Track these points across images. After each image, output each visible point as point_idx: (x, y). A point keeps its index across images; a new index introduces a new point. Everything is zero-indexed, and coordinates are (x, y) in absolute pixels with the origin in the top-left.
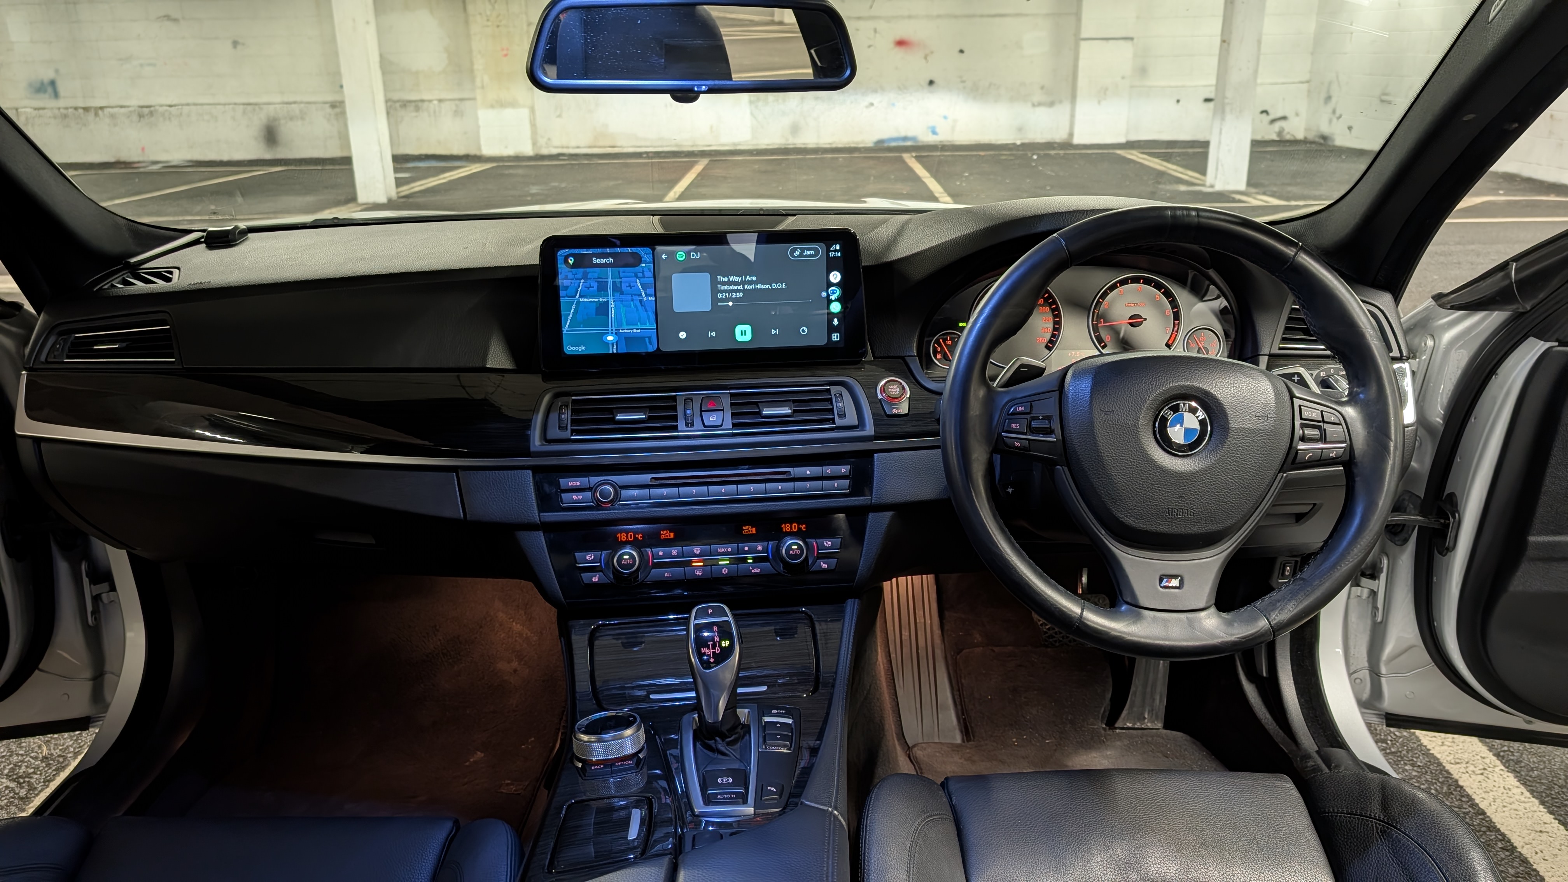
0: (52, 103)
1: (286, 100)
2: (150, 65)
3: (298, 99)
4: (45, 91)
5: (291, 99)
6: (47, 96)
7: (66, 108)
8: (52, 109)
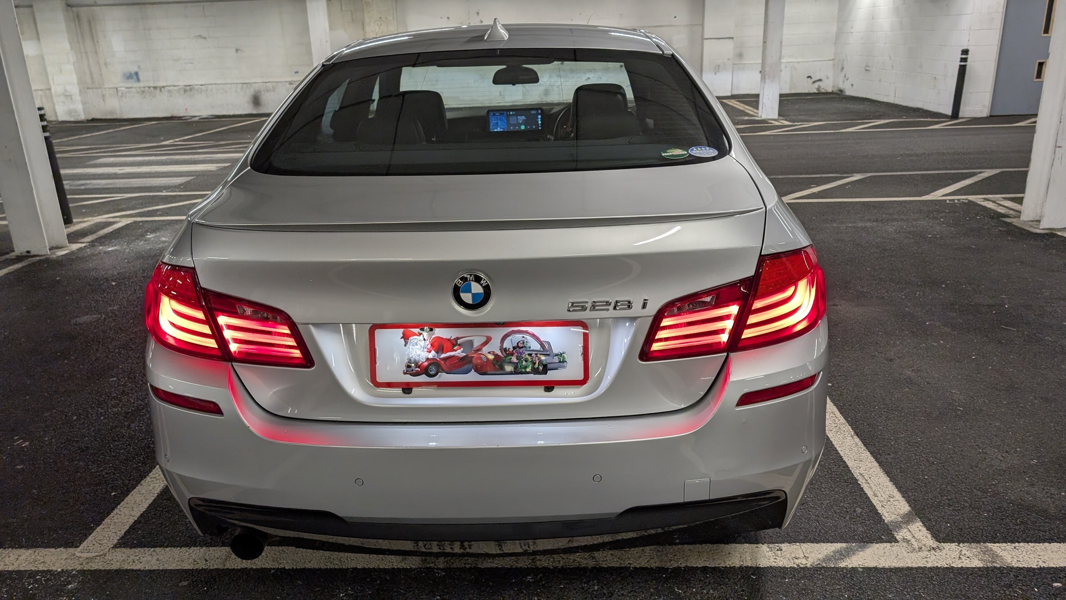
0: (136, 85)
1: (265, 81)
2: (190, 63)
3: (271, 80)
4: (132, 78)
5: (267, 81)
6: (133, 80)
7: (144, 87)
8: (136, 88)
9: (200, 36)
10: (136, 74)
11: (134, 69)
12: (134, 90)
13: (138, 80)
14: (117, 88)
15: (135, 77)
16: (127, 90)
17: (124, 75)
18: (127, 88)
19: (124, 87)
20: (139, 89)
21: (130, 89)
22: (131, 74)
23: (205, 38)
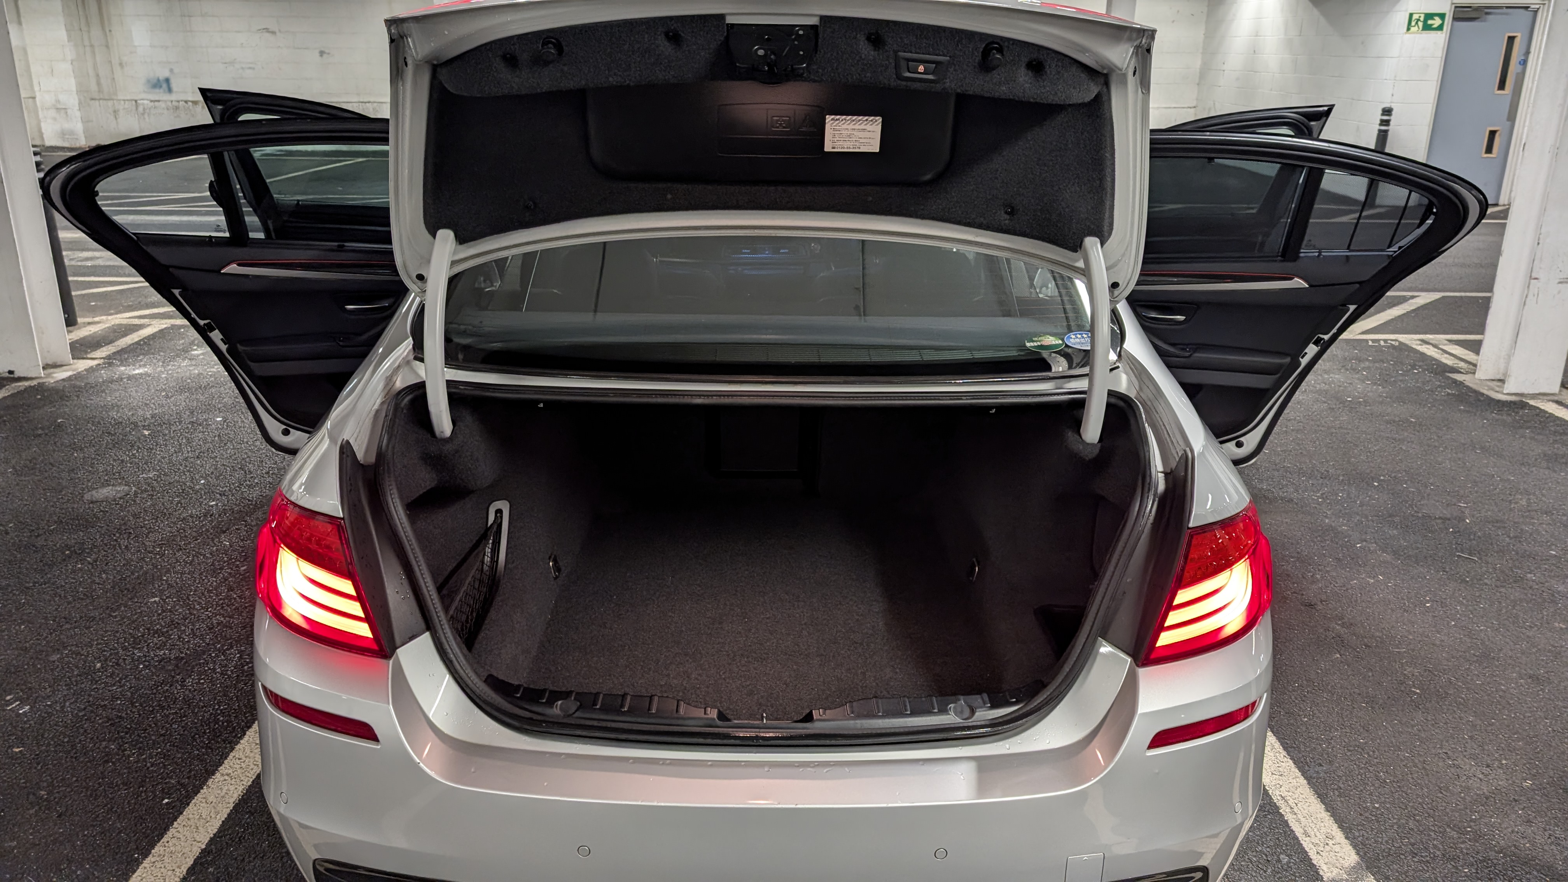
9: (267, 30)
10: (167, 80)
11: (163, 73)
12: (163, 105)
13: (170, 90)
14: (136, 101)
15: (165, 86)
16: (152, 104)
17: (148, 81)
18: (151, 101)
19: (147, 100)
20: (170, 104)
21: (156, 103)
22: (158, 80)
23: (274, 33)
